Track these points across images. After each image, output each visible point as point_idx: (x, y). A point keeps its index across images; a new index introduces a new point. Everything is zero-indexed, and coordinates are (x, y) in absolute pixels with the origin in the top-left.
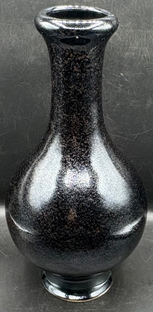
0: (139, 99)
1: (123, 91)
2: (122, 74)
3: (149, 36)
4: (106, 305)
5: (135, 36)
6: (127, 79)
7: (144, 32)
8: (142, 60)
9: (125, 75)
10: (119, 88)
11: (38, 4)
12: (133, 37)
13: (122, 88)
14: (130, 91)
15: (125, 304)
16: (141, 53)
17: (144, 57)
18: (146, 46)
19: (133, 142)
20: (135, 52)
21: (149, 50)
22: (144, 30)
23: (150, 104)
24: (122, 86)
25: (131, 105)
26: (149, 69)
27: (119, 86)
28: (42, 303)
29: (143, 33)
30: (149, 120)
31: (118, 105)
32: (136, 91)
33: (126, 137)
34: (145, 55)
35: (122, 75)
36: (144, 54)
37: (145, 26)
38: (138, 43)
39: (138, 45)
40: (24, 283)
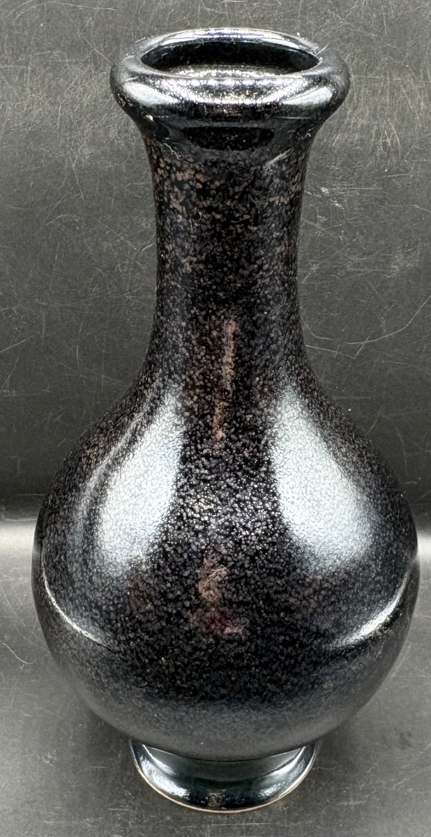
0: (370, 253)
1: (328, 233)
2: (324, 190)
3: (399, 90)
4: (289, 811)
5: (360, 92)
6: (339, 202)
7: (386, 80)
8: (378, 154)
9: (332, 193)
10: (317, 225)
11: (99, 13)
12: (356, 94)
13: (325, 224)
14: (345, 234)
15: (340, 807)
16: (378, 134)
17: (385, 144)
18: (391, 116)
19: (353, 362)
20: (362, 132)
21: (399, 128)
22: (385, 74)
23: (398, 265)
24: (324, 219)
25: (349, 269)
26: (398, 177)
27: (316, 221)
28: (117, 805)
29: (384, 84)
30: (396, 306)
31: (314, 268)
32: (362, 233)
33: (335, 350)
34: (388, 140)
35: (324, 193)
36: (386, 138)
37: (388, 65)
38: (370, 110)
39: (370, 115)
40: (71, 744)
